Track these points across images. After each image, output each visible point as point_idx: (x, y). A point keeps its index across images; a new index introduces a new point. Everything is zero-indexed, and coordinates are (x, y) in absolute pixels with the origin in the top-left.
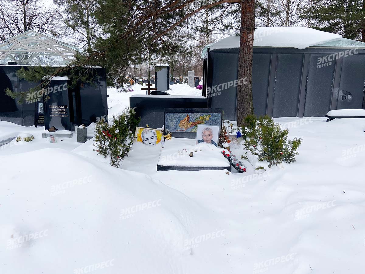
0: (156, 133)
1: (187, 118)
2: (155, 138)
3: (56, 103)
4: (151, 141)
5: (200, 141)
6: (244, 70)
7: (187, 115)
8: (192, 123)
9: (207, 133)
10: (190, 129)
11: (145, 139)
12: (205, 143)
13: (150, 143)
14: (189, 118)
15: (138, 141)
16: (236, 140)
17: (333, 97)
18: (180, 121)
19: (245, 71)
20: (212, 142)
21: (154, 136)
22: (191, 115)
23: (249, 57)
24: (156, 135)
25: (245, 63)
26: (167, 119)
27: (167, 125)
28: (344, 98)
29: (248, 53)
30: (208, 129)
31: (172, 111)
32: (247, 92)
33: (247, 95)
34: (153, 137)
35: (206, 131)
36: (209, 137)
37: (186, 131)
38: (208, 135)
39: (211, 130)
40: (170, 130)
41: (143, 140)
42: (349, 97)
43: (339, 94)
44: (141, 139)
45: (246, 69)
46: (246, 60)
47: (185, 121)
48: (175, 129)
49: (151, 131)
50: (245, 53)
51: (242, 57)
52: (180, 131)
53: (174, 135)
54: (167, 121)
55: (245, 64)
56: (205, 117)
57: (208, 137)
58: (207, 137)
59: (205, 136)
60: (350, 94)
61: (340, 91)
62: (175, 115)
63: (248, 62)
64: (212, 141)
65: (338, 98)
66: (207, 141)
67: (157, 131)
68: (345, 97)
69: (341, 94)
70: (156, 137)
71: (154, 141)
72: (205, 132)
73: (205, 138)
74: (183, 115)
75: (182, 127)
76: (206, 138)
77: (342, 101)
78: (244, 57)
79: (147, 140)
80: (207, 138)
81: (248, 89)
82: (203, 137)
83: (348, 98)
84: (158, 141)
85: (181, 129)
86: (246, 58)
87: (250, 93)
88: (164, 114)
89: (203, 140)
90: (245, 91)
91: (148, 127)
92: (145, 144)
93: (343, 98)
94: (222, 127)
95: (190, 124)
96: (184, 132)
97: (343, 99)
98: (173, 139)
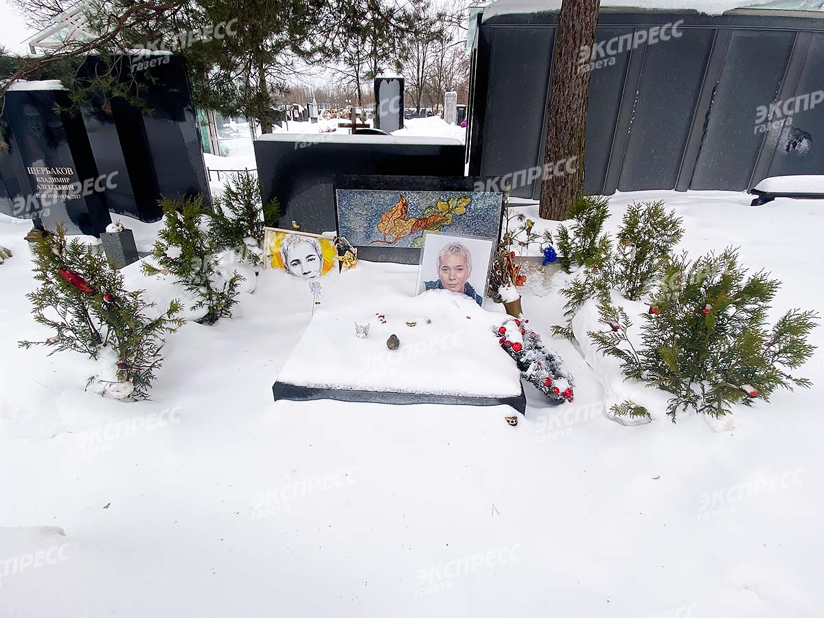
0: (319, 245)
1: (400, 205)
2: (317, 258)
3: (41, 162)
4: (307, 266)
5: (430, 286)
6: (570, 64)
7: (401, 196)
8: (414, 220)
9: (453, 261)
10: (410, 239)
11: (290, 260)
12: (444, 293)
13: (305, 274)
14: (405, 205)
15: (273, 266)
16: (540, 270)
17: (767, 142)
18: (380, 216)
19: (574, 67)
20: (469, 291)
21: (315, 253)
22: (413, 197)
23: (587, 24)
24: (320, 252)
25: (575, 42)
26: (343, 209)
27: (344, 227)
28: (791, 145)
29: (585, 13)
30: (456, 249)
31: (356, 185)
32: (572, 129)
33: (572, 136)
34: (311, 258)
35: (449, 253)
36: (460, 275)
37: (398, 245)
38: (455, 269)
39: (466, 250)
40: (353, 241)
41: (287, 264)
42: (805, 143)
43: (782, 136)
44: (280, 260)
45: (577, 60)
46: (578, 35)
47: (395, 216)
48: (368, 237)
49: (305, 239)
50: (578, 16)
51: (569, 26)
52: (381, 245)
53: (366, 253)
54: (343, 214)
55: (575, 45)
56: (453, 203)
57: (455, 275)
58: (453, 273)
59: (446, 269)
60: (809, 137)
61: (785, 129)
62: (366, 198)
63: (584, 40)
64: (467, 285)
65: (777, 146)
66: (451, 287)
67: (321, 240)
68: (795, 144)
69: (787, 138)
70: (320, 257)
71: (315, 266)
72: (446, 256)
73: (446, 276)
74: (386, 197)
75: (387, 231)
76: (450, 275)
77: (786, 153)
78: (573, 25)
79: (296, 264)
80: (452, 277)
81: (576, 119)
82: (441, 272)
83: (800, 146)
84: (327, 267)
85: (385, 238)
86: (578, 27)
87: (581, 129)
88: (335, 193)
89: (439, 281)
90: (569, 123)
91: (298, 230)
92: (293, 274)
93: (788, 147)
94: (502, 236)
95: (409, 225)
96: (394, 246)
97: (788, 150)
98: (364, 266)
